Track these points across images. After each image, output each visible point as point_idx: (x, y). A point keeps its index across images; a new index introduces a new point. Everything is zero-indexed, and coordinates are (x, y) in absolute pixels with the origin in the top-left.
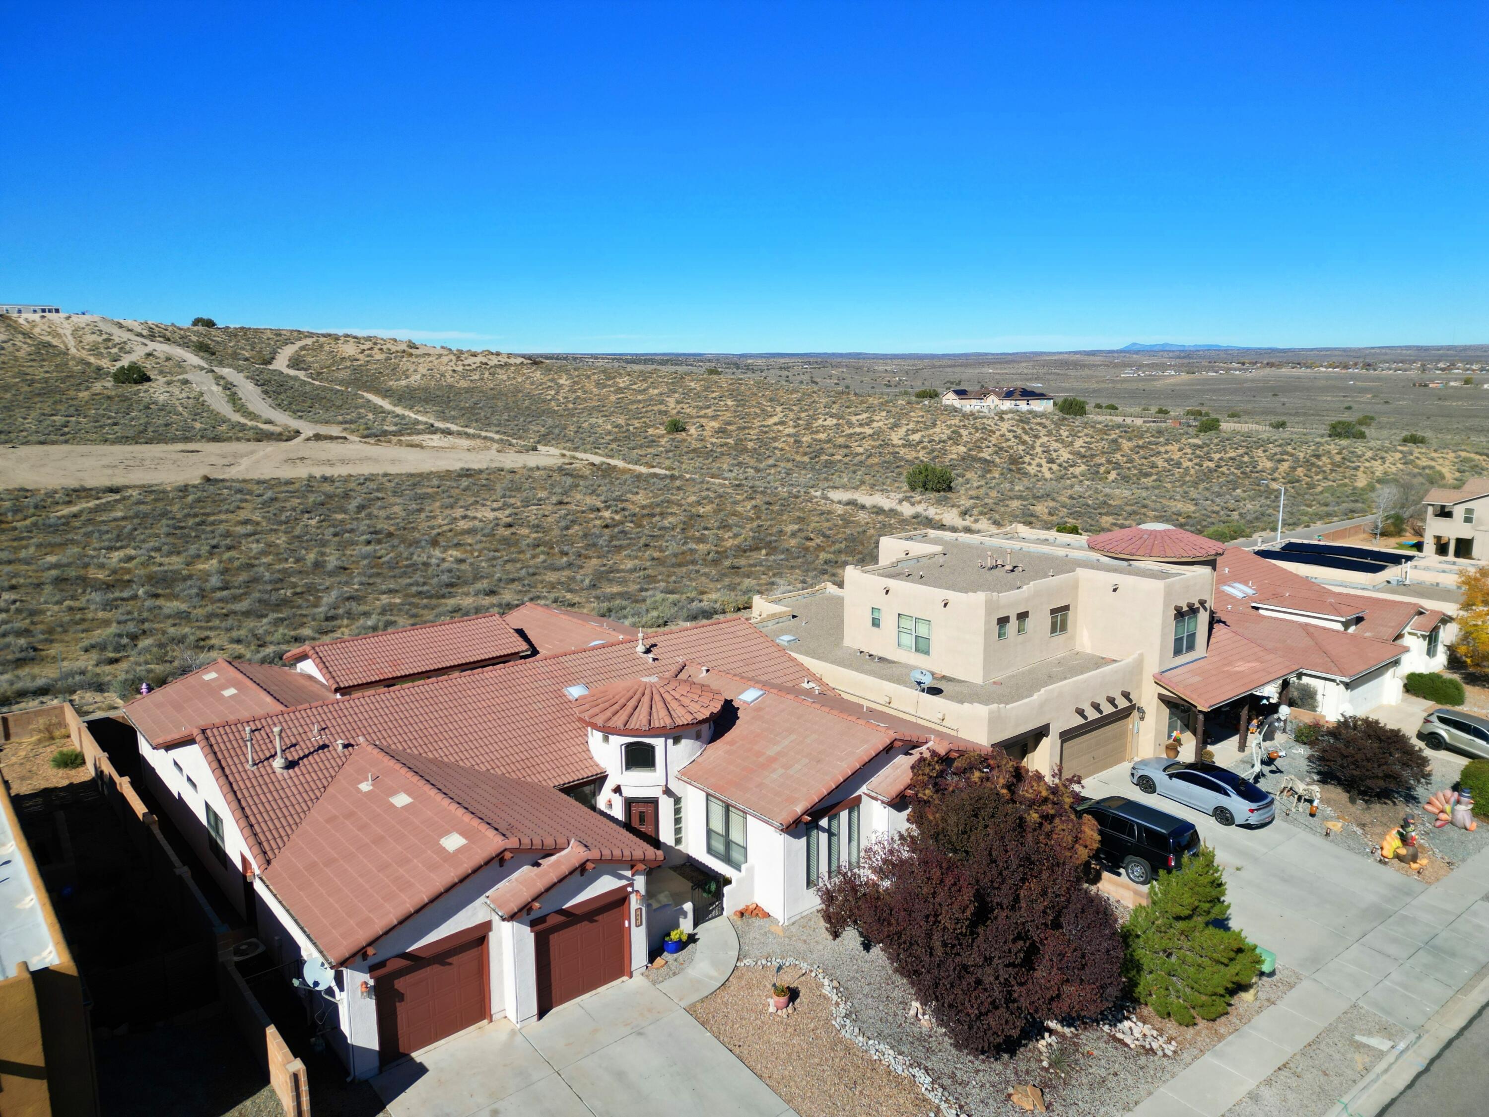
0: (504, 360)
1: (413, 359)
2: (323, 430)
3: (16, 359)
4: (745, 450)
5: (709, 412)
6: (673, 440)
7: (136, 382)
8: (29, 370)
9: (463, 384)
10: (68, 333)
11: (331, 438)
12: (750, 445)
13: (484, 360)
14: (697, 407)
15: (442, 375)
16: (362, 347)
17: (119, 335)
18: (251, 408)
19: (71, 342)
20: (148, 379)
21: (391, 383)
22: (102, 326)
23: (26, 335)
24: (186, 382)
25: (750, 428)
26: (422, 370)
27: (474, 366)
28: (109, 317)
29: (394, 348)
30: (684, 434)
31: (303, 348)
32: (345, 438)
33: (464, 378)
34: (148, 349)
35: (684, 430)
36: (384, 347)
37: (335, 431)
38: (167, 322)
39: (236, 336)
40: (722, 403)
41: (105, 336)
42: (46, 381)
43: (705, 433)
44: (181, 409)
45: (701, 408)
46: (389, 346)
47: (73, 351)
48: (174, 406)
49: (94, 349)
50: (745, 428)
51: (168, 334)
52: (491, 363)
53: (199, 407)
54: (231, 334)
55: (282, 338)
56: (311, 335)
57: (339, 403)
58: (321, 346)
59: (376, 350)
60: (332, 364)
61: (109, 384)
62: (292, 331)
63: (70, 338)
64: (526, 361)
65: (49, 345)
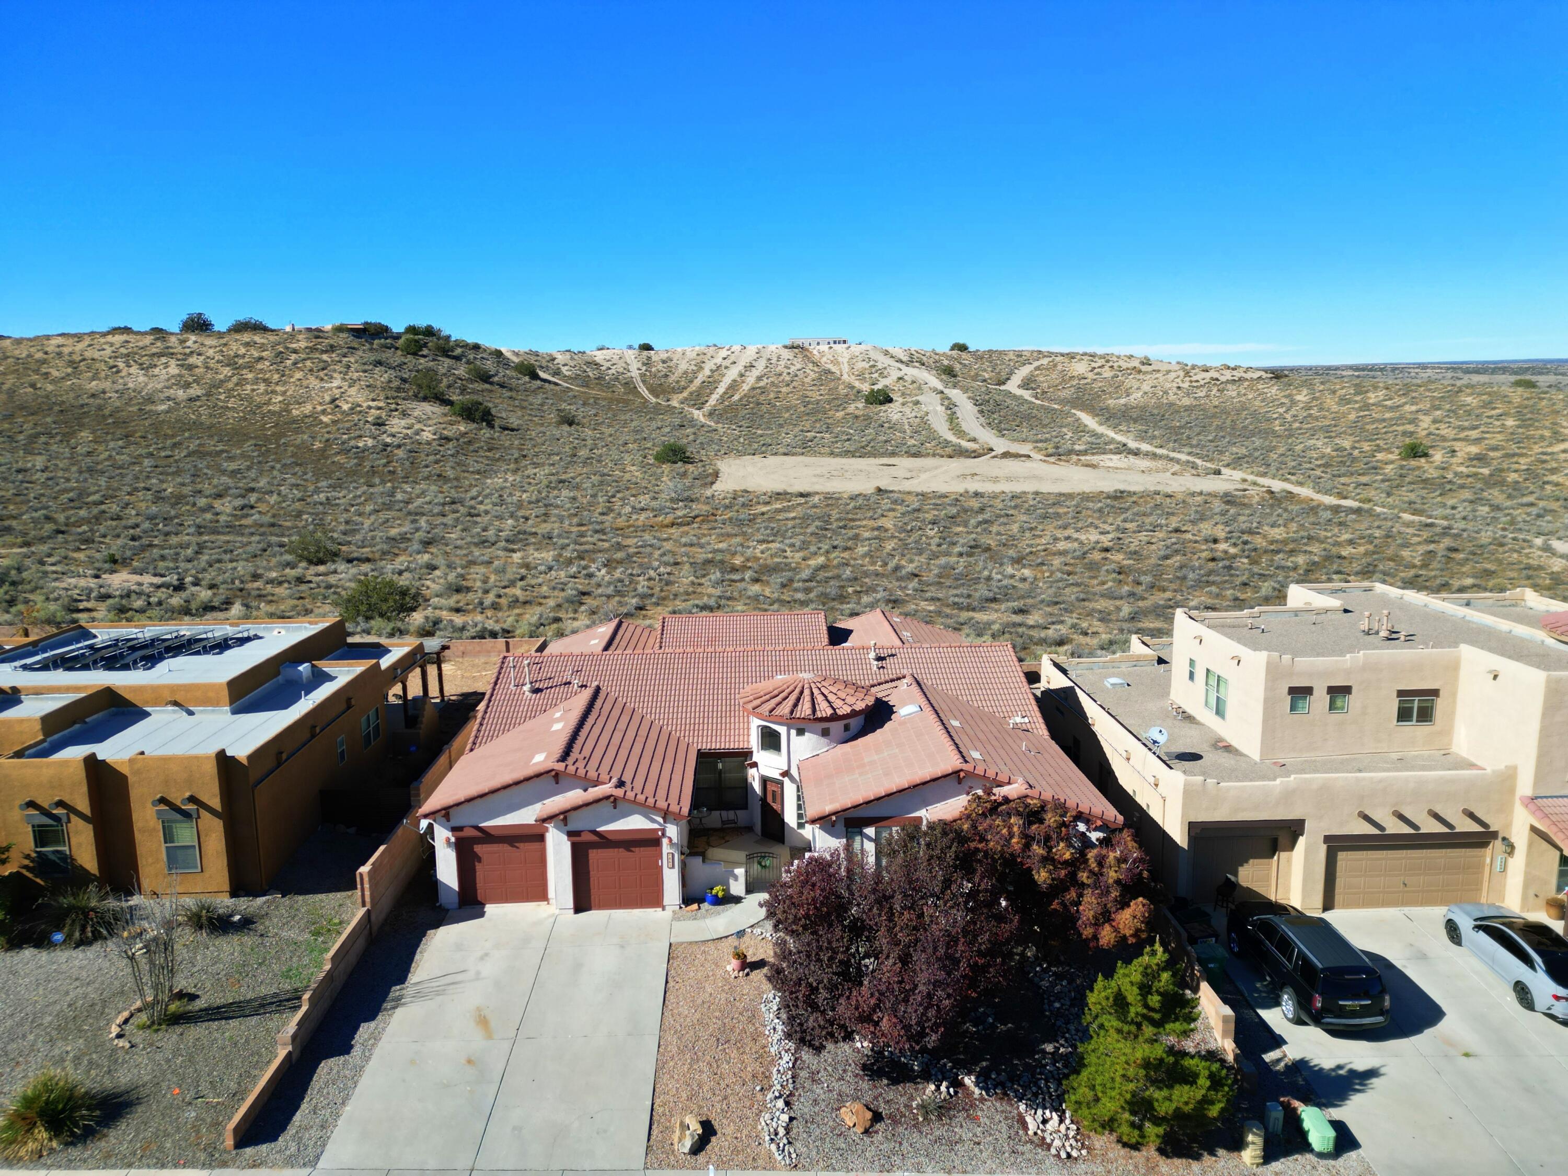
0: (1238, 374)
1: (1141, 376)
2: (1015, 448)
3: (803, 384)
4: (1502, 483)
5: (1474, 434)
6: (1402, 467)
7: (882, 403)
8: (809, 394)
9: (1186, 401)
10: (845, 360)
11: (1017, 456)
12: (1512, 477)
13: (1216, 375)
14: (1459, 427)
15: (1166, 393)
16: (1094, 365)
17: (883, 361)
18: (964, 426)
19: (846, 368)
20: (890, 400)
21: (1110, 402)
22: (873, 355)
23: (816, 364)
24: (917, 403)
25: (1522, 455)
26: (1146, 387)
27: (1202, 382)
28: (879, 345)
29: (1124, 365)
30: (1423, 460)
31: (1037, 368)
32: (1029, 456)
33: (1188, 395)
34: (900, 374)
35: (1426, 455)
36: (1116, 365)
37: (1025, 449)
38: (928, 348)
39: (982, 358)
40: (1498, 423)
41: (872, 363)
42: (818, 402)
43: (1454, 460)
44: (907, 427)
45: (1463, 429)
46: (1121, 363)
47: (845, 377)
48: (902, 424)
49: (861, 376)
50: (1514, 455)
51: (925, 359)
52: (1223, 379)
53: (923, 426)
54: (979, 356)
55: (1021, 358)
56: (1050, 354)
57: (1046, 421)
58: (1055, 366)
59: (1107, 368)
60: (1060, 384)
61: (861, 405)
62: (1033, 352)
63: (846, 365)
64: (1264, 375)
65: (829, 372)
